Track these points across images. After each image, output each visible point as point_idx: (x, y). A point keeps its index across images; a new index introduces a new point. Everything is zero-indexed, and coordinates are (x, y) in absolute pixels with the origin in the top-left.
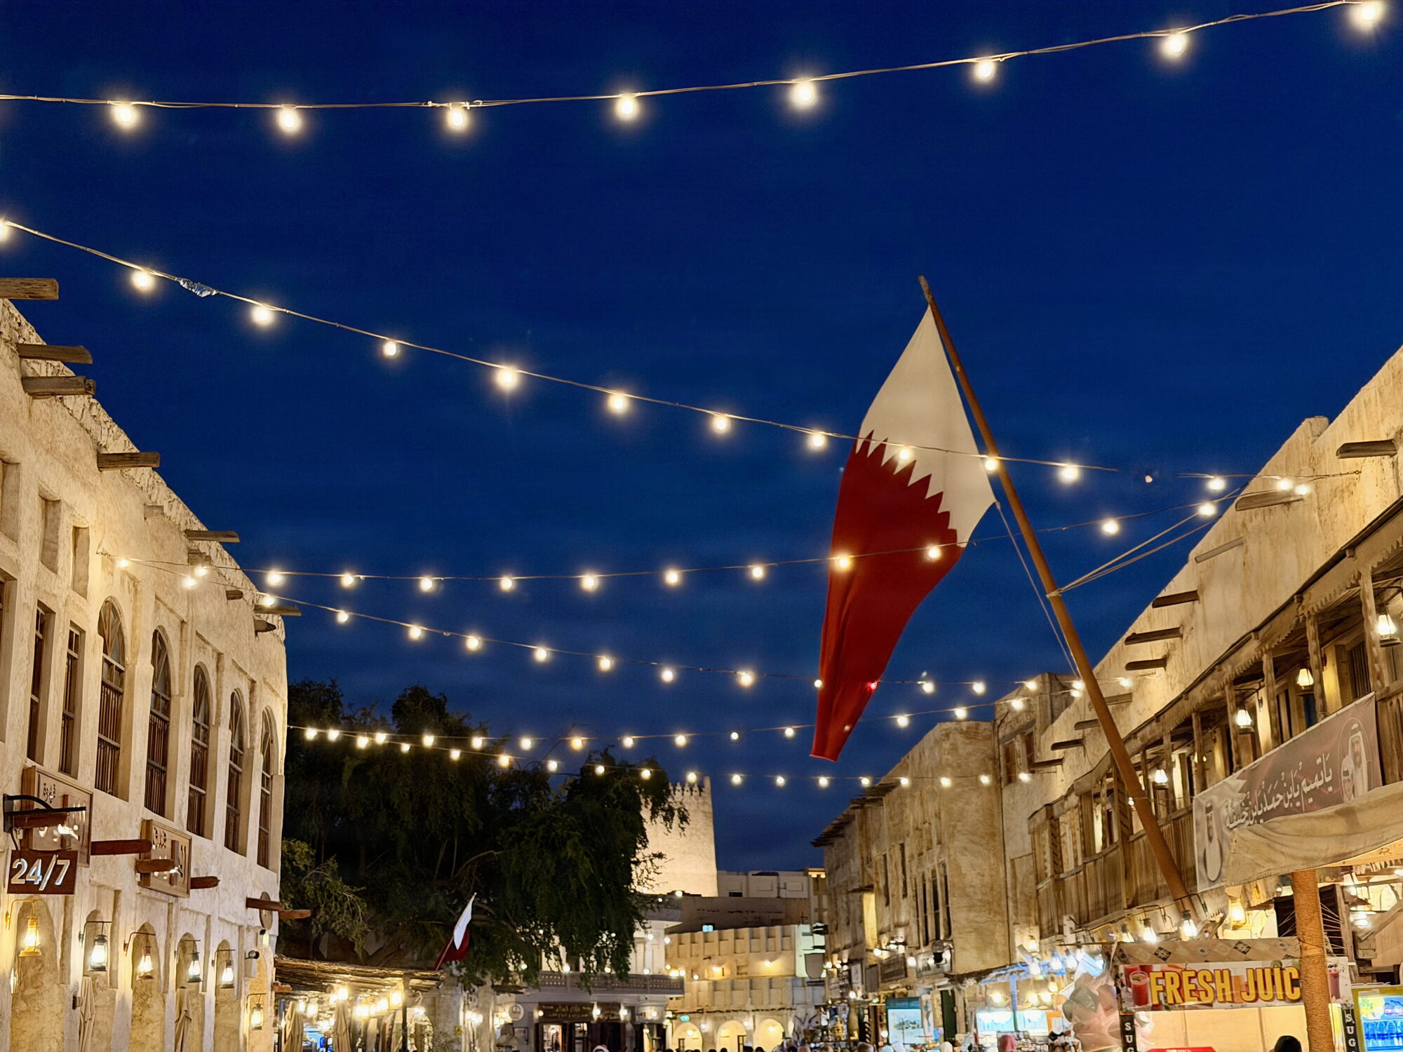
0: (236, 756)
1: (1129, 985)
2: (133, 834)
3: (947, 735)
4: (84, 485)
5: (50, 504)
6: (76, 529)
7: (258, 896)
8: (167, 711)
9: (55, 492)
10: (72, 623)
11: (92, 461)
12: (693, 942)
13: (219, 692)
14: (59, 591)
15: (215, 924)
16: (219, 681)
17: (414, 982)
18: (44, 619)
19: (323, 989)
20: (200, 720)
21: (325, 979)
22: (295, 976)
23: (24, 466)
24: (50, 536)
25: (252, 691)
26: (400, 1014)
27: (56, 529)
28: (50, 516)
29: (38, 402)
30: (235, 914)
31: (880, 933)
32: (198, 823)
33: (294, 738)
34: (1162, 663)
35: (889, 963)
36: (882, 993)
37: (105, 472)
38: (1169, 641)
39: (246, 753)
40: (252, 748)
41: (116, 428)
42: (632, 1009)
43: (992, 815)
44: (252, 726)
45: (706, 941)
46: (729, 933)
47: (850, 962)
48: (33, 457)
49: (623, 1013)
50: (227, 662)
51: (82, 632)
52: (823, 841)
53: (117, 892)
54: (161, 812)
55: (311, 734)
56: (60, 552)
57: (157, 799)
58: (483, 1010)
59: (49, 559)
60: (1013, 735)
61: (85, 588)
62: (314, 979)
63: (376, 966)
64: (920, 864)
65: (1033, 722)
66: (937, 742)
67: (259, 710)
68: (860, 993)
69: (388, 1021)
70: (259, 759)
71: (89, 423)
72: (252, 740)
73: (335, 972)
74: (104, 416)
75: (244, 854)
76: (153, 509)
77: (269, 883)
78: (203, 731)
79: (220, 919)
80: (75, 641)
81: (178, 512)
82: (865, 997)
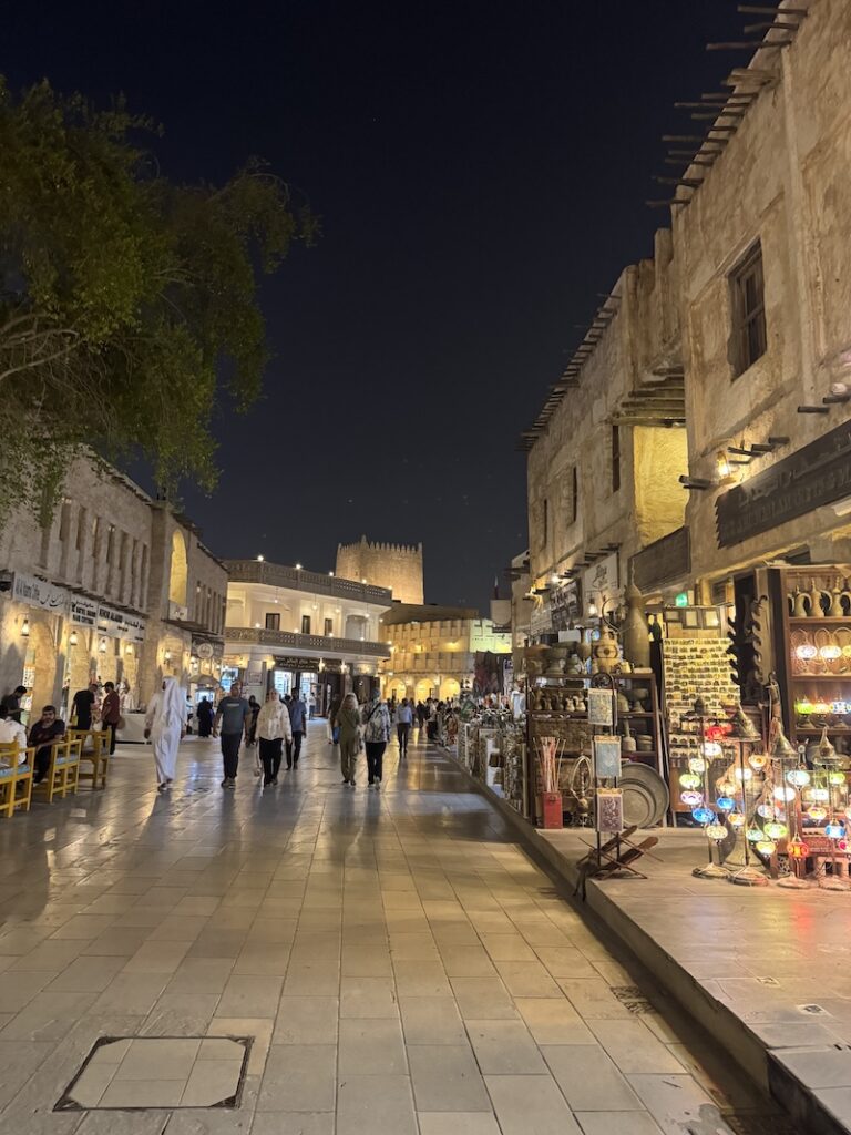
12: (403, 629)
42: (350, 665)
45: (412, 630)
46: (427, 624)
49: (344, 668)
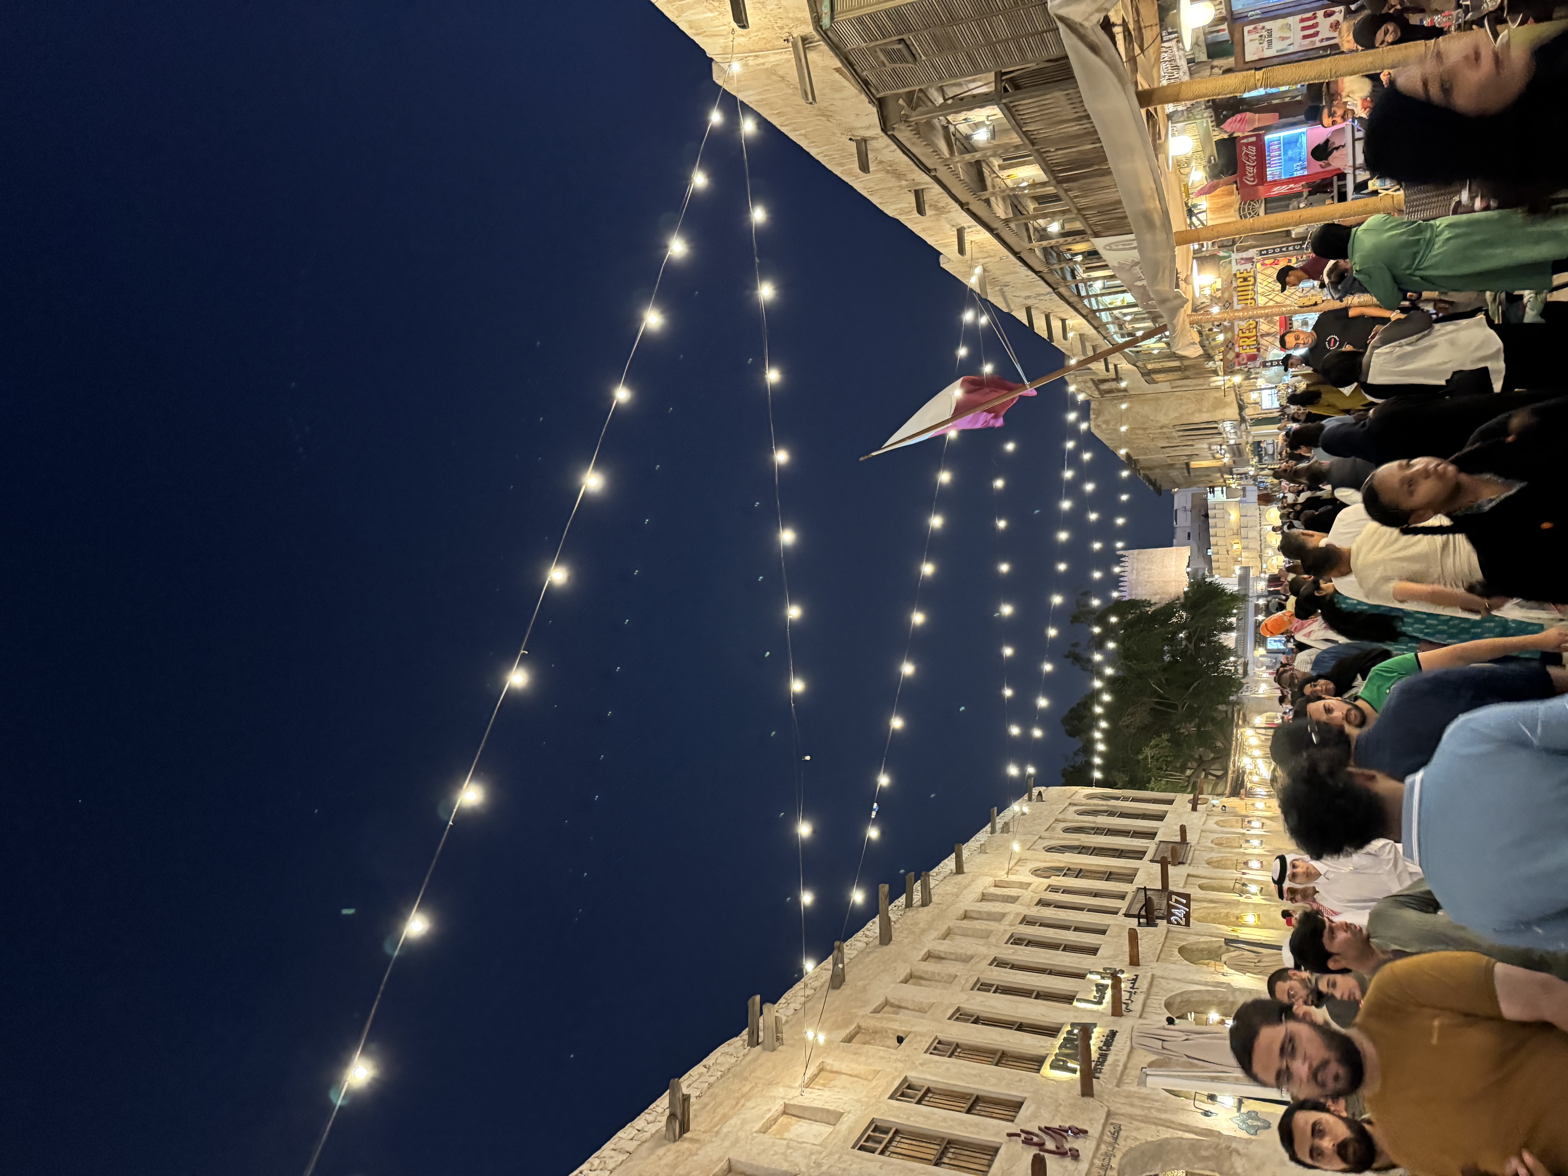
0: (1111, 814)
1: (1246, 364)
2: (1157, 867)
3: (1099, 426)
4: (973, 881)
5: (984, 898)
6: (995, 886)
7: (1190, 806)
8: (1089, 848)
9: (978, 895)
10: (1046, 890)
11: (960, 877)
12: (1218, 561)
13: (1077, 821)
14: (1027, 895)
15: (1206, 827)
16: (1071, 821)
17: (1240, 722)
18: (1042, 903)
19: (1244, 772)
20: (1093, 832)
21: (1238, 771)
22: (1236, 787)
23: (967, 908)
24: (1001, 899)
25: (1075, 805)
26: (1259, 731)
27: (996, 895)
28: (990, 898)
29: (933, 900)
30: (1201, 817)
31: (1214, 458)
32: (1151, 835)
33: (1099, 784)
34: (1063, 321)
35: (1234, 455)
36: (1251, 456)
37: (965, 870)
38: (1051, 318)
39: (1110, 809)
40: (1107, 805)
41: (941, 865)
43: (1146, 400)
44: (1095, 805)
45: (1218, 553)
46: (1213, 540)
47: (1231, 473)
48: (961, 904)
50: (1060, 817)
51: (1049, 886)
52: (1158, 490)
53: (1189, 875)
54: (1144, 853)
55: (1097, 775)
56: (1009, 894)
57: (1139, 855)
58: (1257, 682)
59: (1014, 899)
60: (1098, 389)
61: (1026, 884)
62: (1238, 777)
63: (1231, 745)
64: (1174, 438)
65: (1092, 380)
66: (1102, 432)
67: (1085, 801)
68: (1250, 468)
69: (1263, 737)
70: (1113, 802)
71: (940, 877)
72: (1103, 805)
73: (1234, 766)
74: (936, 870)
75: (1167, 812)
76: (982, 849)
77: (1183, 800)
78: (1098, 831)
79: (1204, 824)
80: (1054, 889)
81: (982, 836)
82: (1253, 466)
